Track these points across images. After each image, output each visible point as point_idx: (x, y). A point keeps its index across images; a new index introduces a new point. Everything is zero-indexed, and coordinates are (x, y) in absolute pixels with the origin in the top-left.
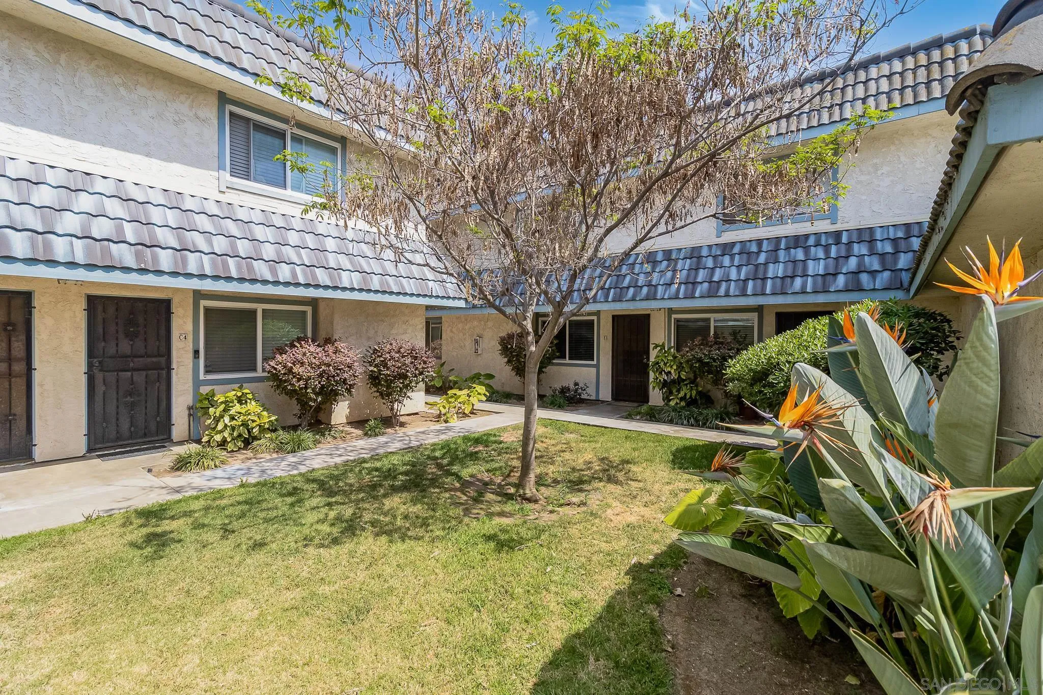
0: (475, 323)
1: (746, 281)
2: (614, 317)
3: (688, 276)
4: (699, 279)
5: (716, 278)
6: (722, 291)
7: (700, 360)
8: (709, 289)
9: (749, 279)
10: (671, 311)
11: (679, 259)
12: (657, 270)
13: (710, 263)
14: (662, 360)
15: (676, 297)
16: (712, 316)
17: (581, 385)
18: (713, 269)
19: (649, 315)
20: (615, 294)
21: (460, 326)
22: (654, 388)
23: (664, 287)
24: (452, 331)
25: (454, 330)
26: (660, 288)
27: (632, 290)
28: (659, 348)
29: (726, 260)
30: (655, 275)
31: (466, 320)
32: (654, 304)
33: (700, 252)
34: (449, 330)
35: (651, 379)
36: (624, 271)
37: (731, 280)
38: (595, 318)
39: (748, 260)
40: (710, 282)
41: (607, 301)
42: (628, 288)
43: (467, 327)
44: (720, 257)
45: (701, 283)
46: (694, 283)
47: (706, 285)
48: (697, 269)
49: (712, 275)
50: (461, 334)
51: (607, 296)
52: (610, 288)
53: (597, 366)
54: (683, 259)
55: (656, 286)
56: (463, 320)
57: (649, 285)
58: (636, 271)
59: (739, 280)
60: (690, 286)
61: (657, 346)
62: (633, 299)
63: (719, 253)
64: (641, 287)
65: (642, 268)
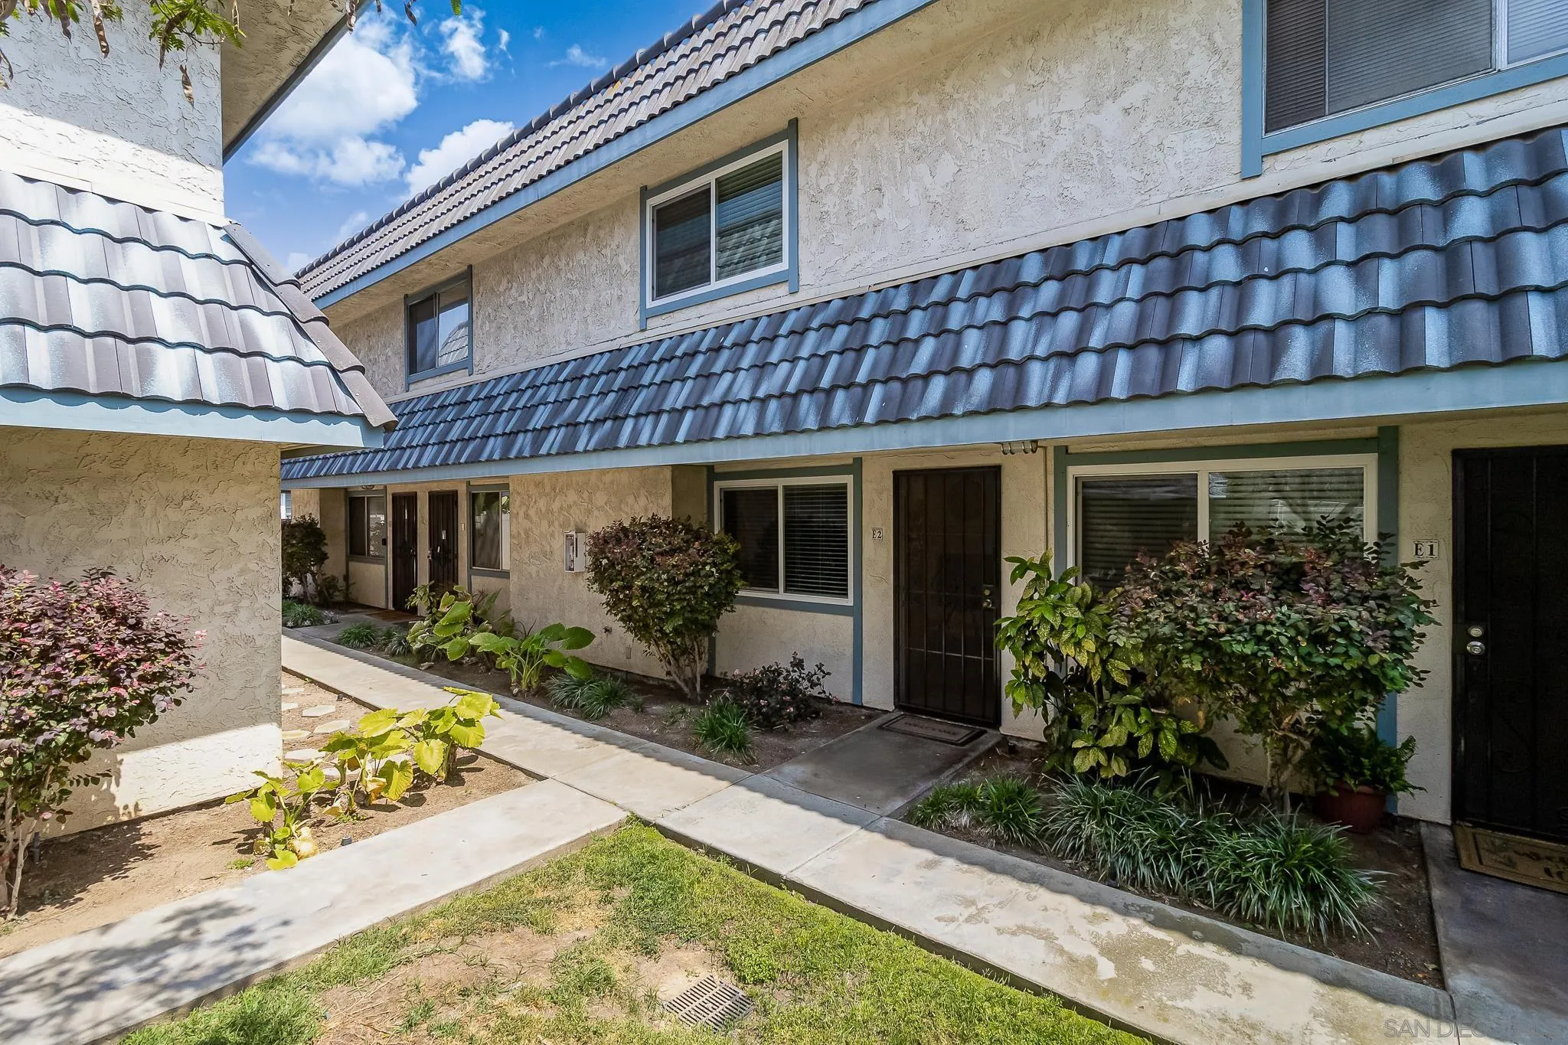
0: (572, 497)
1: (1404, 315)
2: (898, 475)
3: (1141, 320)
4: (1189, 325)
5: (1261, 314)
6: (1297, 359)
7: (1208, 644)
8: (1236, 359)
9: (1422, 305)
10: (1064, 455)
11: (1101, 267)
12: (1025, 312)
13: (1227, 265)
14: (1043, 619)
15: (1101, 398)
16: (1204, 470)
17: (809, 667)
18: (1241, 288)
19: (996, 471)
20: (886, 399)
21: (542, 504)
22: (1017, 707)
23: (1052, 364)
24: (527, 516)
25: (532, 512)
26: (1036, 370)
27: (938, 385)
28: (1031, 575)
29: (1299, 249)
30: (1019, 332)
31: (554, 489)
32: (1014, 428)
33: (1182, 236)
34: (521, 514)
35: (1007, 678)
36: (916, 323)
37: (1331, 317)
38: (848, 480)
39: (1403, 231)
40: (1236, 334)
41: (859, 424)
42: (926, 377)
43: (556, 506)
44: (1268, 245)
45: (1197, 340)
46: (1168, 343)
47: (1217, 347)
48: (1174, 294)
49: (1242, 305)
50: (545, 524)
51: (860, 408)
52: (871, 383)
53: (856, 612)
54: (1114, 269)
55: (1020, 365)
56: (548, 489)
57: (999, 364)
58: (954, 322)
59: (1371, 312)
60: (1152, 354)
61: (1023, 567)
62: (944, 414)
63: (1260, 225)
64: (970, 372)
65: (972, 311)
